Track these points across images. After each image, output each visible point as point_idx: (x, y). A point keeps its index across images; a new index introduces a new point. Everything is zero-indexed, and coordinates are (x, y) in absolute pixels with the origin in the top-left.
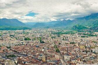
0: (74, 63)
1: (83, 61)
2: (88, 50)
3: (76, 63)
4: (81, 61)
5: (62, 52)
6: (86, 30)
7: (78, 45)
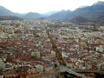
0: (73, 61)
1: (84, 60)
2: (90, 48)
3: (75, 62)
4: (81, 59)
5: (59, 48)
6: (89, 23)
7: (78, 41)
